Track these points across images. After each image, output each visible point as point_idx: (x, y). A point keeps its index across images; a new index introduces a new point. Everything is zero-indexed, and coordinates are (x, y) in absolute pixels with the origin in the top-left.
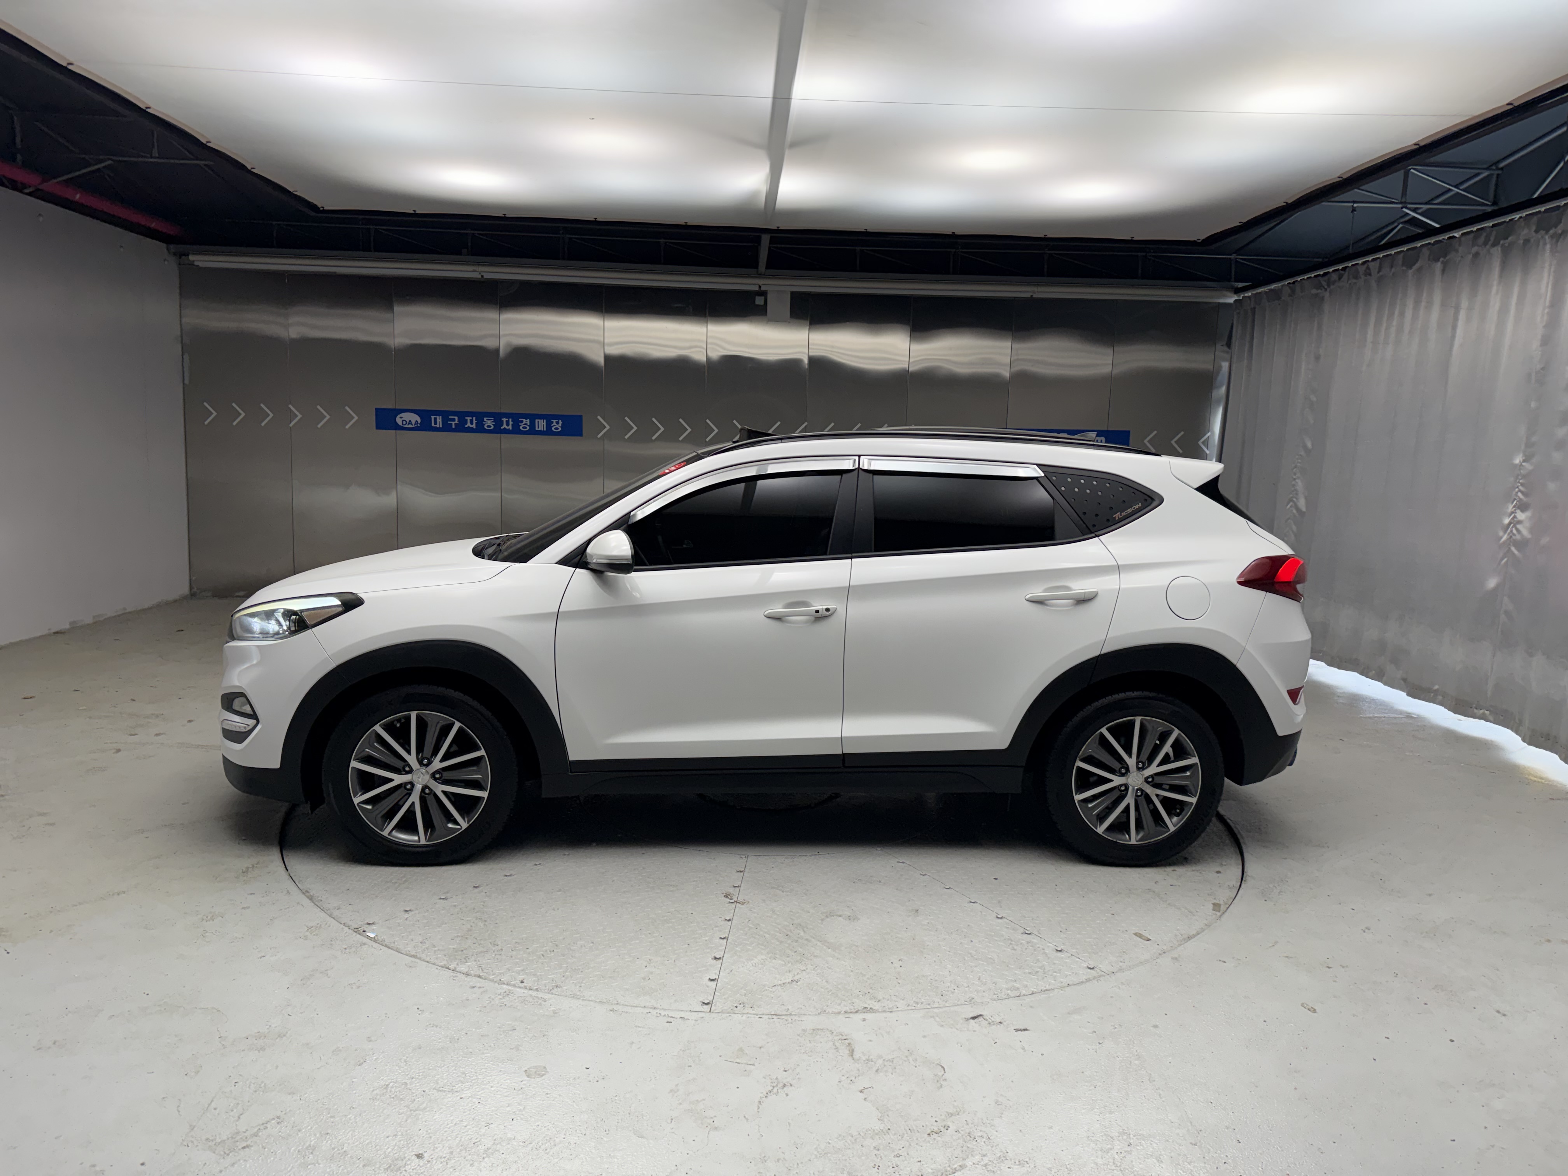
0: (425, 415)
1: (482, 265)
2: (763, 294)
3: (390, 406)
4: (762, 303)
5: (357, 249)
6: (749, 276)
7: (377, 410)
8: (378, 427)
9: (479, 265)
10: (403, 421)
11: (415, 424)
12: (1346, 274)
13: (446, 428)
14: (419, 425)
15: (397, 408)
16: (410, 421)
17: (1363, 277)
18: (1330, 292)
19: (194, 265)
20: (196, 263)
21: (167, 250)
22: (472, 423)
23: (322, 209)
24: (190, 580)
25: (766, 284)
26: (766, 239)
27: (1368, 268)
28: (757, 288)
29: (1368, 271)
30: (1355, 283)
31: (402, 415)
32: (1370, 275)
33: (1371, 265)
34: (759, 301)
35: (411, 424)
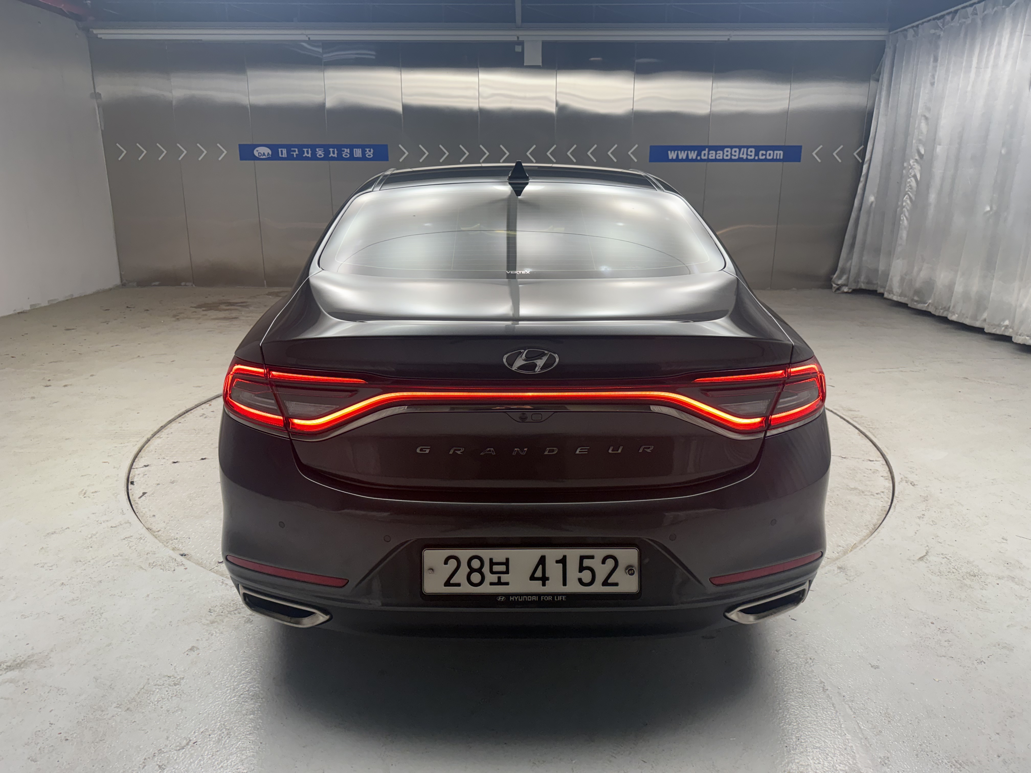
0: (274, 148)
2: (522, 43)
3: (249, 143)
4: (520, 51)
5: (216, 20)
6: (510, 29)
8: (241, 159)
9: (305, 29)
11: (268, 155)
13: (290, 157)
15: (254, 143)
16: (264, 153)
20: (99, 36)
21: (76, 26)
22: (308, 153)
24: (121, 274)
25: (523, 35)
28: (515, 39)
31: (257, 149)
34: (518, 49)
35: (265, 155)
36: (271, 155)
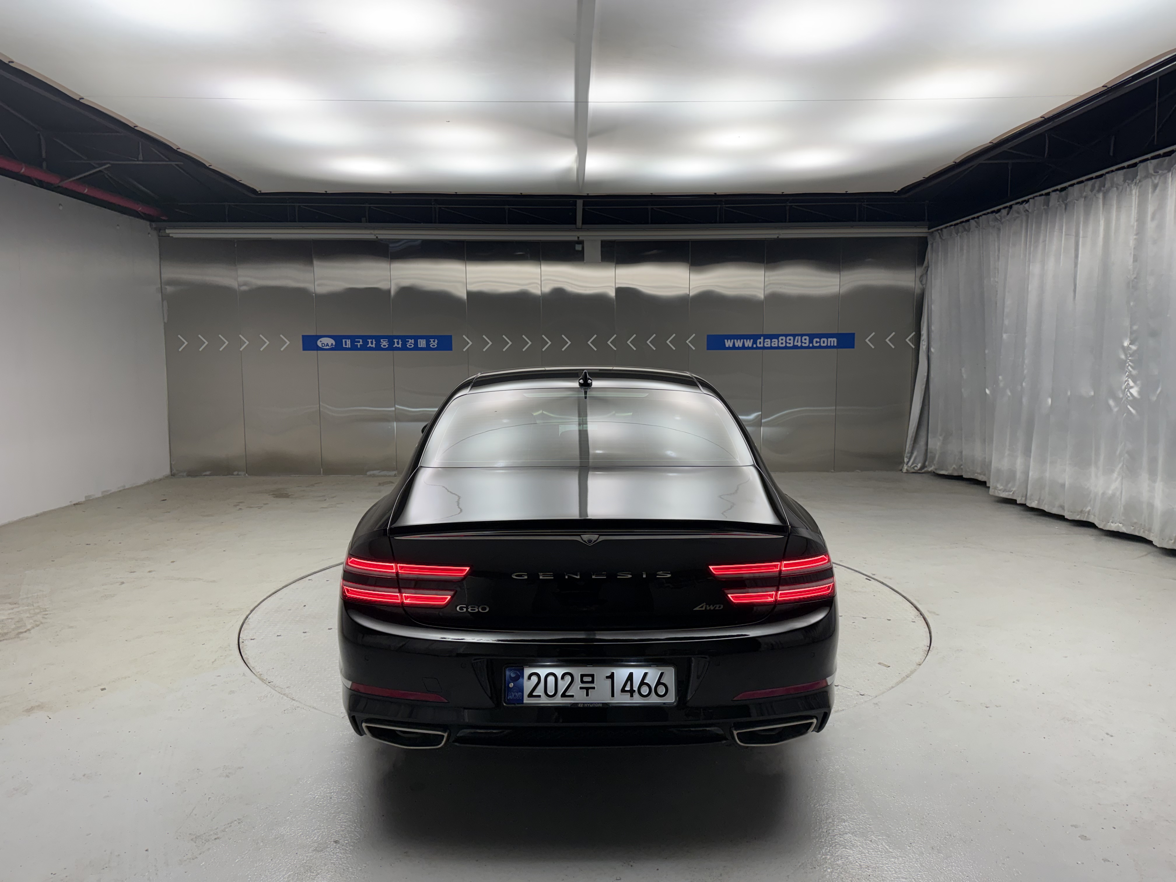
0: (338, 338)
1: (376, 229)
2: (581, 243)
3: (312, 333)
4: (580, 250)
5: (286, 221)
6: (570, 230)
7: (303, 336)
8: (304, 350)
10: (322, 344)
11: (331, 346)
12: (1012, 210)
13: (354, 348)
14: (334, 346)
15: (318, 334)
16: (327, 344)
17: (1023, 214)
20: (171, 235)
21: (151, 226)
22: (372, 344)
23: (259, 192)
24: (171, 464)
25: (583, 235)
28: (576, 239)
30: (1018, 217)
31: (322, 339)
32: (1028, 211)
34: (578, 247)
35: (328, 346)
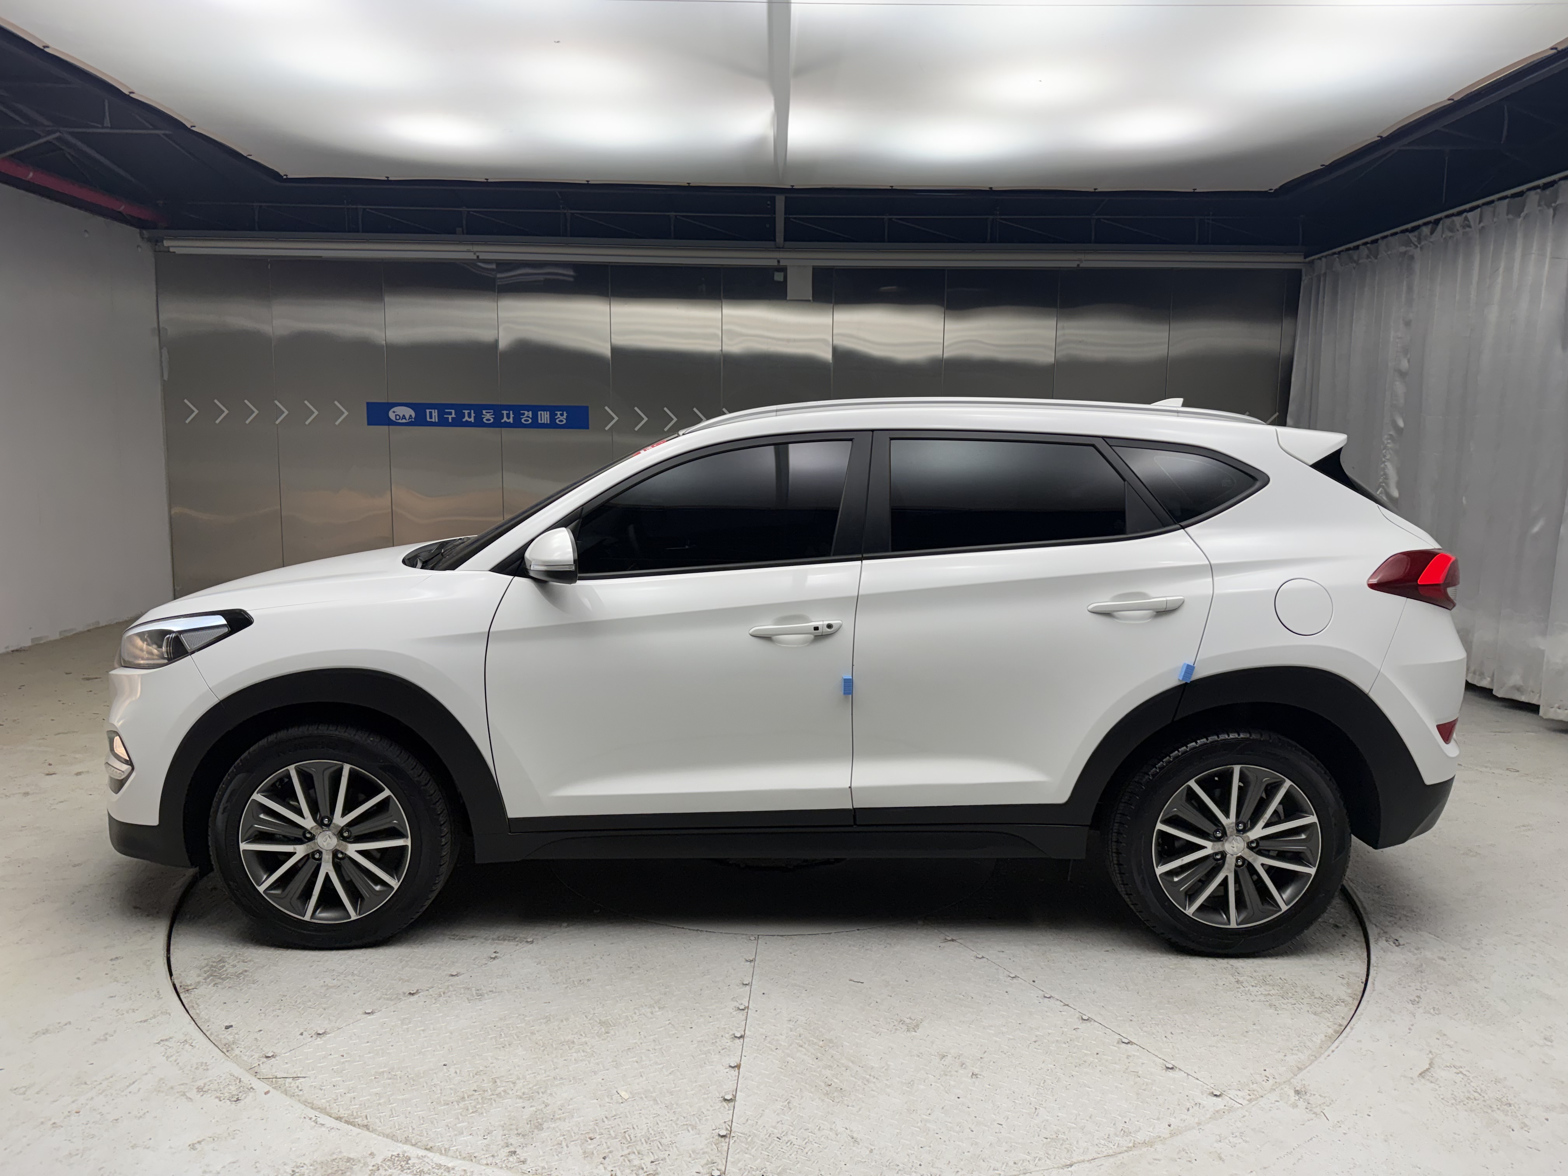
0: (419, 409)
1: (476, 244)
2: (783, 270)
3: (383, 400)
4: (782, 279)
5: (343, 231)
6: (767, 250)
7: (368, 404)
8: (369, 424)
9: (472, 244)
10: (396, 415)
11: (409, 419)
12: (1440, 226)
13: (443, 422)
14: (413, 420)
15: (390, 401)
16: (404, 416)
17: (1461, 231)
18: (1421, 248)
19: (169, 251)
20: (172, 250)
21: (140, 235)
22: (470, 416)
23: (285, 177)
24: (174, 590)
25: (786, 258)
26: (780, 202)
27: (1466, 219)
28: (775, 263)
29: (1466, 222)
30: (1451, 237)
31: (395, 409)
32: (1470, 226)
33: (1470, 215)
34: (779, 277)
35: (405, 419)
36: (414, 419)
